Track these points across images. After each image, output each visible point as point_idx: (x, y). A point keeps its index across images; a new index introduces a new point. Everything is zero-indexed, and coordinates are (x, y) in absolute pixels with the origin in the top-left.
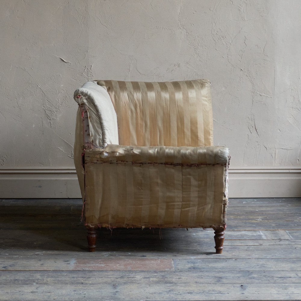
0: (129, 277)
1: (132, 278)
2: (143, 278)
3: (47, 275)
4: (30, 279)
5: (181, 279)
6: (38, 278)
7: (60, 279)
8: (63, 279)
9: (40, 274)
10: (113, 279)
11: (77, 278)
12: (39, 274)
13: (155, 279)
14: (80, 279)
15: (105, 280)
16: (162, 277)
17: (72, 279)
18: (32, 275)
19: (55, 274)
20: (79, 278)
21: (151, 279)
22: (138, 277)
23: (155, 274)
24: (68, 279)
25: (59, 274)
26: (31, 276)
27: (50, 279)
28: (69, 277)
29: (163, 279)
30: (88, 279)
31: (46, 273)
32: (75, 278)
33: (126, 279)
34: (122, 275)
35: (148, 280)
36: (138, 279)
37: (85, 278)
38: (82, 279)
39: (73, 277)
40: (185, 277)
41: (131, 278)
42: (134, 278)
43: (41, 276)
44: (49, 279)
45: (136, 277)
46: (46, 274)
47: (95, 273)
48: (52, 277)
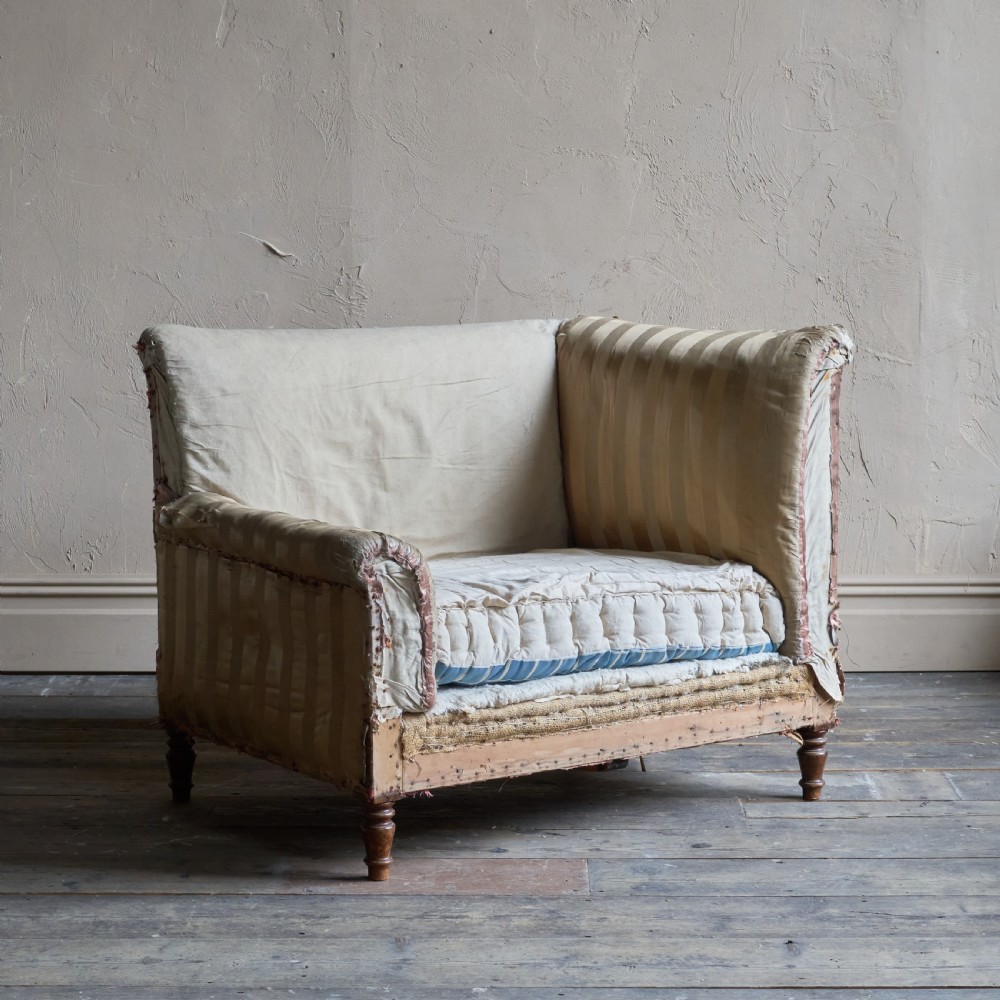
0: (447, 914)
1: (457, 918)
2: (490, 918)
3: (195, 909)
4: (142, 922)
5: (605, 923)
6: (169, 918)
7: (234, 921)
8: (245, 919)
9: (177, 905)
10: (396, 921)
11: (287, 917)
12: (171, 906)
13: (525, 922)
14: (297, 921)
15: (374, 923)
16: (547, 916)
17: (273, 921)
18: (150, 907)
19: (220, 904)
20: (293, 917)
21: (516, 922)
22: (476, 915)
23: (529, 907)
24: (260, 920)
25: (235, 905)
26: (147, 910)
27: (205, 919)
28: (262, 916)
29: (549, 922)
30: (321, 921)
31: (194, 903)
32: (282, 918)
33: (436, 921)
34: (425, 910)
35: (503, 923)
36: (475, 921)
37: (313, 916)
38: (303, 920)
39: (276, 916)
40: (617, 916)
41: (452, 917)
42: (462, 917)
43: (177, 910)
44: (200, 922)
45: (466, 917)
46: (194, 907)
47: (345, 904)
48: (212, 914)
